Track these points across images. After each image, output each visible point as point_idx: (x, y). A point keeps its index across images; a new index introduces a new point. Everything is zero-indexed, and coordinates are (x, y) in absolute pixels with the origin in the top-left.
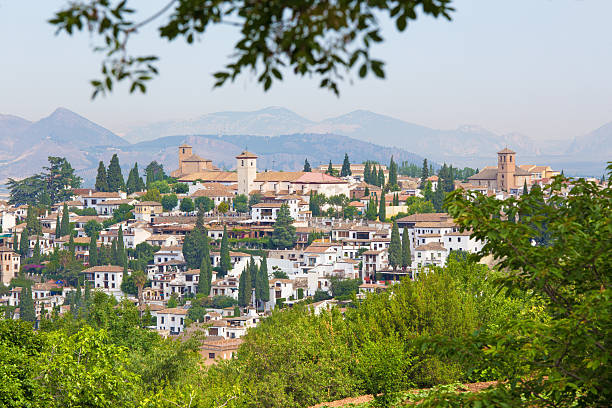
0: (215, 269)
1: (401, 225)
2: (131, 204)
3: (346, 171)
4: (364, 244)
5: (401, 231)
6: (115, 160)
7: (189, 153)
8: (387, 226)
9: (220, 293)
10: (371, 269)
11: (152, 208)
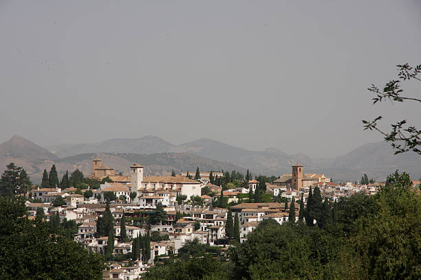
0: (117, 237)
1: (234, 210)
2: (63, 196)
3: (197, 177)
4: (210, 222)
5: (233, 214)
6: (54, 168)
7: (100, 165)
8: (224, 210)
9: (119, 252)
10: (214, 238)
11: (77, 199)
